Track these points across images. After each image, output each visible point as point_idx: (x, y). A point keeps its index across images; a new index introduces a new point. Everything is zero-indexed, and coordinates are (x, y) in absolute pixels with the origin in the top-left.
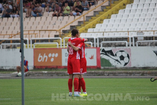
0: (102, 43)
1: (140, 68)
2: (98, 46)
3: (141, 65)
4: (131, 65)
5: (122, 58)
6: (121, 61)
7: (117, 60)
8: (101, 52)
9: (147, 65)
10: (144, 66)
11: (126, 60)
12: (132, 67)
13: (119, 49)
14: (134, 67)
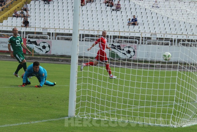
0: (28, 36)
1: (58, 55)
2: (25, 38)
3: (59, 54)
4: (51, 53)
5: (44, 47)
6: (43, 50)
7: (40, 49)
8: (27, 42)
9: (64, 54)
10: (62, 55)
11: (47, 49)
12: (52, 55)
13: (42, 41)
14: (54, 55)
